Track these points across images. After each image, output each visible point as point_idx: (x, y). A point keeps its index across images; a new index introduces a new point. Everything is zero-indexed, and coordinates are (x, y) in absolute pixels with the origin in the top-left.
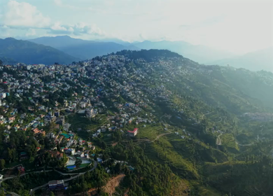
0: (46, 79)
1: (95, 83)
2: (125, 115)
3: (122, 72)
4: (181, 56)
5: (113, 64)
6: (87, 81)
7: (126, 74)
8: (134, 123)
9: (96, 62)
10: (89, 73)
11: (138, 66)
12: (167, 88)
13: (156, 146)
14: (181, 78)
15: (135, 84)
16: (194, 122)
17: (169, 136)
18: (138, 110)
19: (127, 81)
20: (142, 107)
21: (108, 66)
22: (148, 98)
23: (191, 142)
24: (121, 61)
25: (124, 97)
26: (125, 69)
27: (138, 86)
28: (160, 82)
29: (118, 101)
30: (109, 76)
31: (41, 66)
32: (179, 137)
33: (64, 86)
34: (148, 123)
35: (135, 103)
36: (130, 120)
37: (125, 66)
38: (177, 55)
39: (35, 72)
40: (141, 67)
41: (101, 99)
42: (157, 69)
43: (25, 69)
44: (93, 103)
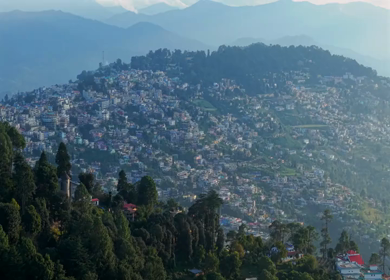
5: (144, 101)
7: (195, 133)
9: (90, 94)
11: (222, 108)
15: (232, 166)
19: (205, 154)
26: (186, 117)
27: (240, 171)
30: (146, 138)
37: (183, 107)
40: (235, 111)
42: (288, 119)
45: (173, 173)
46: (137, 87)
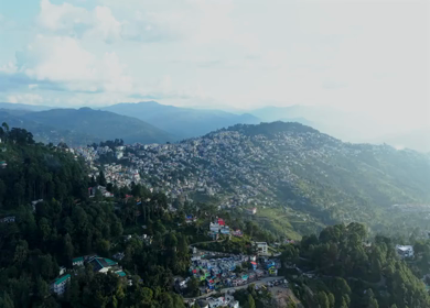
0: (162, 158)
1: (209, 163)
2: (244, 196)
3: (237, 151)
4: (316, 132)
5: (226, 143)
6: (201, 162)
7: (242, 154)
8: (252, 203)
9: (206, 140)
10: (201, 153)
11: (256, 144)
12: (293, 172)
13: (275, 225)
14: (315, 160)
15: (253, 166)
16: (320, 207)
17: (290, 218)
18: (257, 193)
19: (244, 162)
20: (261, 191)
21: (221, 145)
22: (269, 181)
23: (312, 224)
24: (235, 139)
25: (241, 179)
26: (240, 148)
27: (256, 168)
28: (285, 165)
29: (235, 182)
30: (223, 156)
31: (156, 145)
32: (301, 219)
33: (180, 166)
34: (267, 205)
35: (254, 186)
36: (249, 201)
37: (240, 145)
38: (311, 129)
39: (151, 151)
40: (260, 146)
41: (216, 181)
42: (282, 149)
43: (142, 148)
44: (209, 184)
45: (229, 169)
46: (225, 137)
